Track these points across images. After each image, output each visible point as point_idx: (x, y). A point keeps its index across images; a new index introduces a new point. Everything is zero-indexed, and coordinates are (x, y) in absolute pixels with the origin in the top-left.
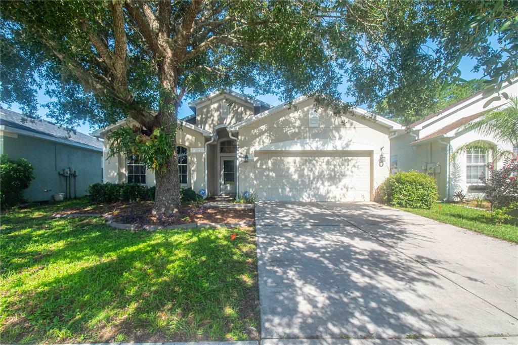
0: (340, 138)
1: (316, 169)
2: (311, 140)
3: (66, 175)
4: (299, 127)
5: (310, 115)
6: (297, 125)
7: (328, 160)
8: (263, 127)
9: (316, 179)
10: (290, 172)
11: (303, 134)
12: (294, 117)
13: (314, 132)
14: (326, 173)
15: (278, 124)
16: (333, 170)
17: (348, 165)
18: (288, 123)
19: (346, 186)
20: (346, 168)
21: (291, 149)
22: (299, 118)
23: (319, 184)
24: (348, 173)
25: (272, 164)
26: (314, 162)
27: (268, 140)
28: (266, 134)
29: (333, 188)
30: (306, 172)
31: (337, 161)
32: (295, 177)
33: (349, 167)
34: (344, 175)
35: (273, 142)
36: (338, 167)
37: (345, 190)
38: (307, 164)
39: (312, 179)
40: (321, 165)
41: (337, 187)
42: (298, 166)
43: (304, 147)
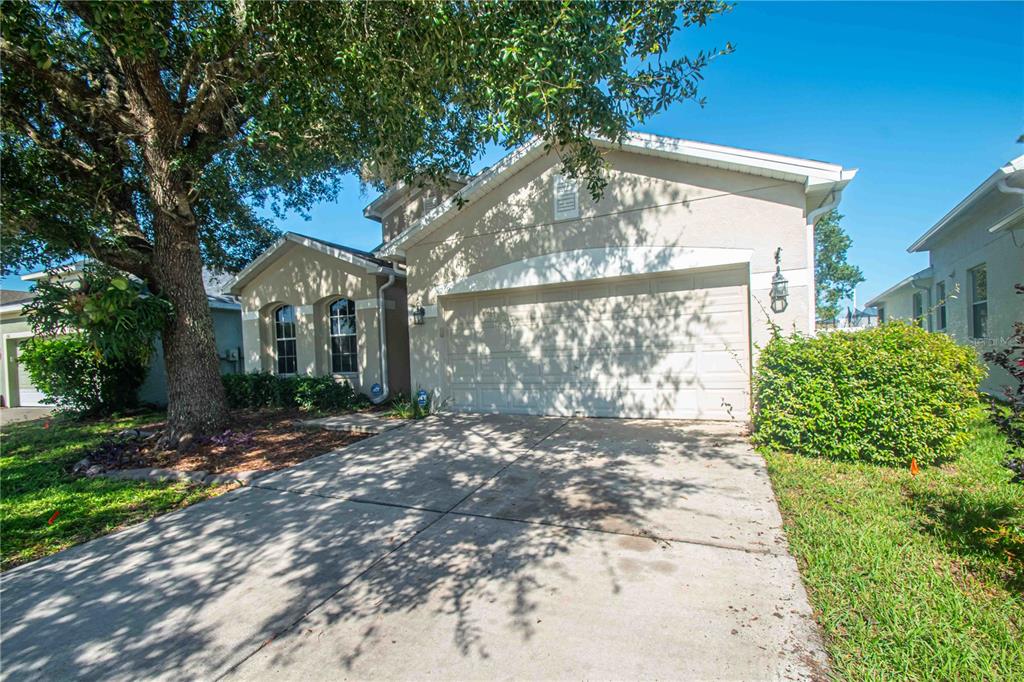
0: (641, 240)
1: (586, 331)
2: (563, 255)
3: (231, 359)
4: (531, 227)
5: (555, 192)
6: (525, 221)
7: (618, 305)
8: (452, 241)
9: (586, 359)
10: (523, 341)
11: (540, 243)
12: (518, 204)
13: (568, 233)
14: (613, 340)
15: (482, 226)
16: (634, 333)
17: (677, 315)
18: (505, 221)
19: (673, 375)
20: (671, 327)
21: (514, 286)
22: (531, 204)
23: (595, 371)
24: (677, 338)
25: (484, 324)
26: (581, 313)
27: (463, 269)
28: (459, 255)
29: (634, 381)
30: (560, 339)
31: (645, 305)
32: (536, 353)
33: (681, 321)
34: (664, 346)
35: (474, 271)
36: (647, 322)
37: (669, 388)
38: (563, 318)
39: (575, 357)
40: (597, 320)
41: (646, 380)
42: (541, 325)
43: (545, 276)
